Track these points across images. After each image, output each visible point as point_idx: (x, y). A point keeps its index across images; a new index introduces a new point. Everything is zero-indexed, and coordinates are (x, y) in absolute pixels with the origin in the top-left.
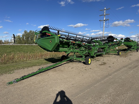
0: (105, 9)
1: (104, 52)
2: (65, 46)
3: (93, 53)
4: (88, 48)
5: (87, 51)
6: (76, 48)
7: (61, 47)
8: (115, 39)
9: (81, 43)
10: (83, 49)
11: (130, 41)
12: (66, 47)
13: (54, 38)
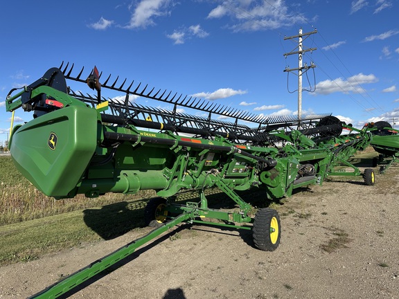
0: (301, 32)
1: (316, 176)
2: (153, 161)
3: (283, 185)
4: (261, 162)
5: (255, 179)
6: (205, 168)
7: (129, 167)
8: (346, 128)
9: (228, 145)
10: (238, 171)
11: (390, 133)
12: (160, 167)
13: (65, 118)
